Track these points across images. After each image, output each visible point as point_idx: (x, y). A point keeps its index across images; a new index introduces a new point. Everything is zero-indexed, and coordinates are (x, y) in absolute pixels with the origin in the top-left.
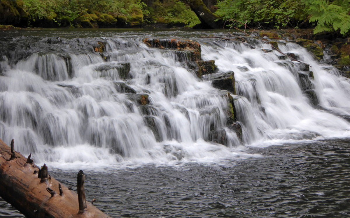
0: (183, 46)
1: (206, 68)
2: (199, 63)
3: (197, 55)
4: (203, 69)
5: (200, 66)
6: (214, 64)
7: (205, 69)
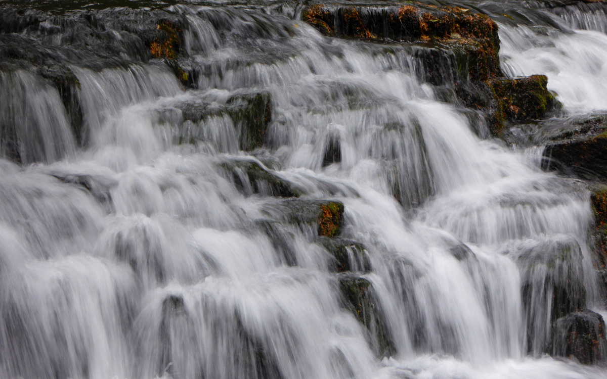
0: (439, 30)
1: (519, 104)
2: (496, 86)
3: (488, 59)
4: (509, 107)
5: (501, 96)
6: (546, 89)
7: (518, 106)
